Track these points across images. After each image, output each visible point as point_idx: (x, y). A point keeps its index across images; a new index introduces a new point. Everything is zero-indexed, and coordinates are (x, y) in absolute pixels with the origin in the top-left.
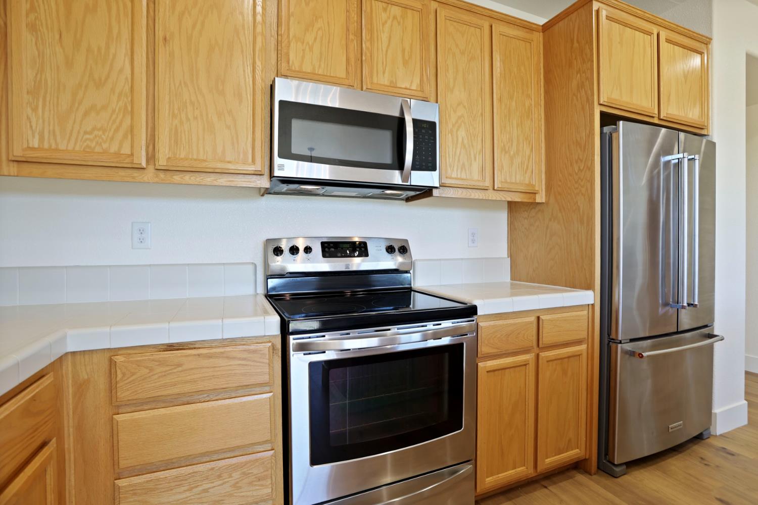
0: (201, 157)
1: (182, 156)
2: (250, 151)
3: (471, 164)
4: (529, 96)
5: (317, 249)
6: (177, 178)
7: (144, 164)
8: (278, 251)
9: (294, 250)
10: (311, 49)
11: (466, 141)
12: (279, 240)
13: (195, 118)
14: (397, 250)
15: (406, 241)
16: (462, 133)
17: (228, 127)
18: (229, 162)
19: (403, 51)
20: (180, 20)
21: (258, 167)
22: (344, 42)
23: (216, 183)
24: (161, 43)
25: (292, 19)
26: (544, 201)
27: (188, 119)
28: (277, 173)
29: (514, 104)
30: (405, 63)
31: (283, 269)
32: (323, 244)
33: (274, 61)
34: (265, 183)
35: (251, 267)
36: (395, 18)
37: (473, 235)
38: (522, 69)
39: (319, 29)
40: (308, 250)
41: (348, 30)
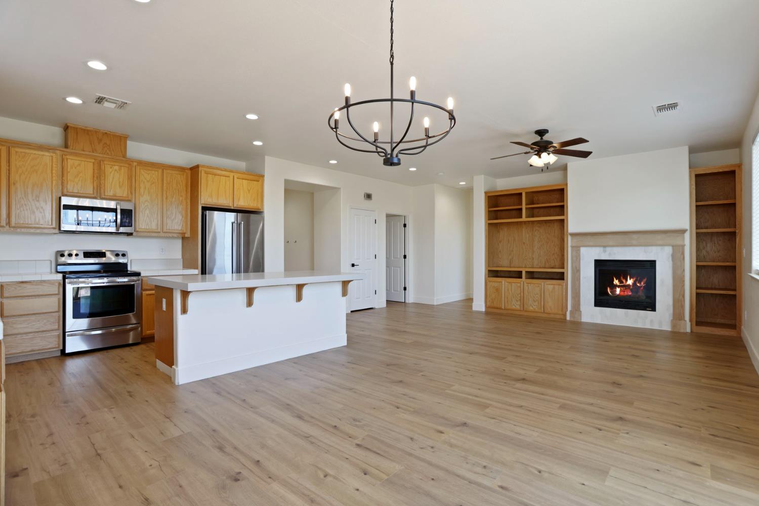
0: (30, 223)
1: (22, 222)
2: (50, 221)
3: (151, 223)
4: (181, 196)
5: (81, 255)
6: (19, 230)
7: (5, 226)
8: (62, 255)
9: (70, 255)
10: (77, 184)
11: (149, 214)
12: (64, 251)
13: (27, 210)
14: (121, 255)
15: (127, 252)
16: (147, 212)
17: (41, 213)
18: (42, 225)
19: (120, 182)
20: (20, 176)
21: (54, 226)
22: (92, 181)
23: (36, 232)
24: (12, 185)
25: (69, 174)
26: (189, 236)
27: (24, 210)
28: (62, 229)
29: (174, 199)
30: (120, 187)
31: (65, 262)
32: (84, 253)
33: (61, 189)
34: (57, 231)
35: (49, 262)
36: (116, 170)
37: (162, 249)
38: (179, 185)
39: (81, 177)
40: (77, 255)
41: (94, 177)
